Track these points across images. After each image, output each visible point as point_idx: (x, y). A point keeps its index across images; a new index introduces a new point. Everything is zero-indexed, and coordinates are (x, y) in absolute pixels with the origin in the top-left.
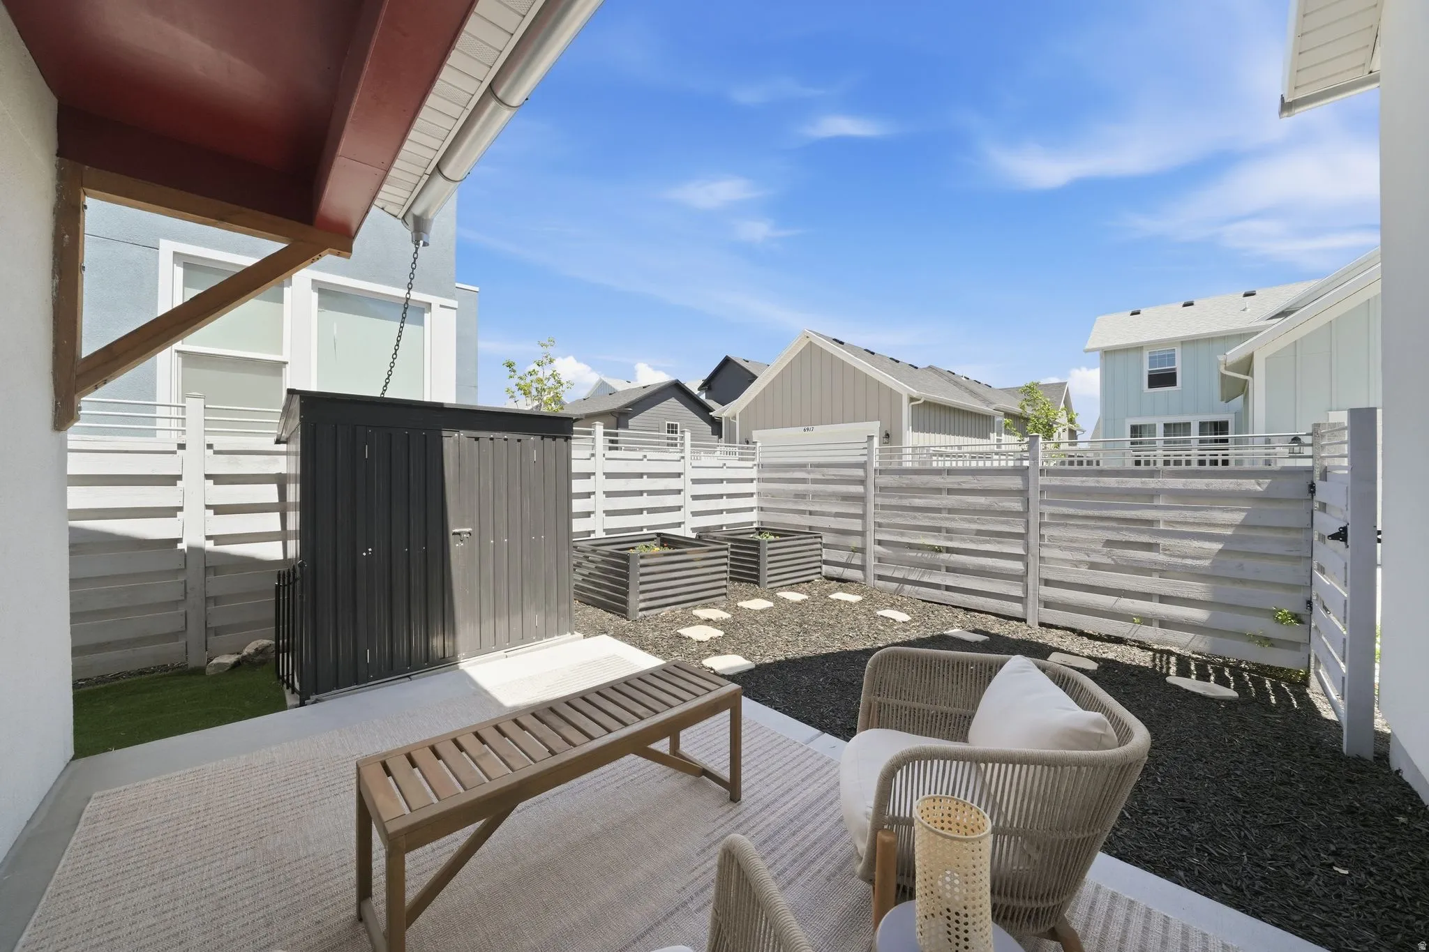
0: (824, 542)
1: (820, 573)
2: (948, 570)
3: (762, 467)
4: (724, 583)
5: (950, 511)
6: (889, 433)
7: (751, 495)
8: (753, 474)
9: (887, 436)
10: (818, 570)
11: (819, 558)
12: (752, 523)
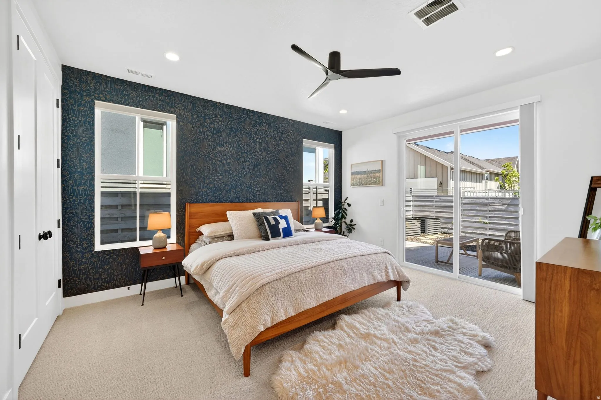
0: (441, 221)
1: (440, 231)
2: (490, 229)
3: (414, 196)
4: (419, 233)
5: (490, 211)
6: (442, 182)
7: (410, 206)
8: (411, 199)
9: (441, 183)
10: (439, 230)
11: (439, 226)
12: (410, 215)
